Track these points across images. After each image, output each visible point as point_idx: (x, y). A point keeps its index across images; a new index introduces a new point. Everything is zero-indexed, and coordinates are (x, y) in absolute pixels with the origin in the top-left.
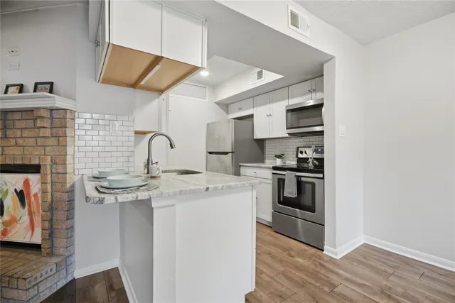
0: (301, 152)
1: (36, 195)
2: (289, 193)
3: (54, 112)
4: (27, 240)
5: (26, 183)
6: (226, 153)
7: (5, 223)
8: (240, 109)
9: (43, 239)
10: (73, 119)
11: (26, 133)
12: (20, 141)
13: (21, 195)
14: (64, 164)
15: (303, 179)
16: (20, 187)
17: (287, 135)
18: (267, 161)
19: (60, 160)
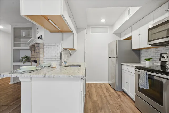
0: (163, 57)
2: (142, 85)
3: (39, 44)
8: (126, 34)
10: (43, 46)
14: (40, 60)
15: (155, 78)
17: (150, 46)
18: (142, 62)
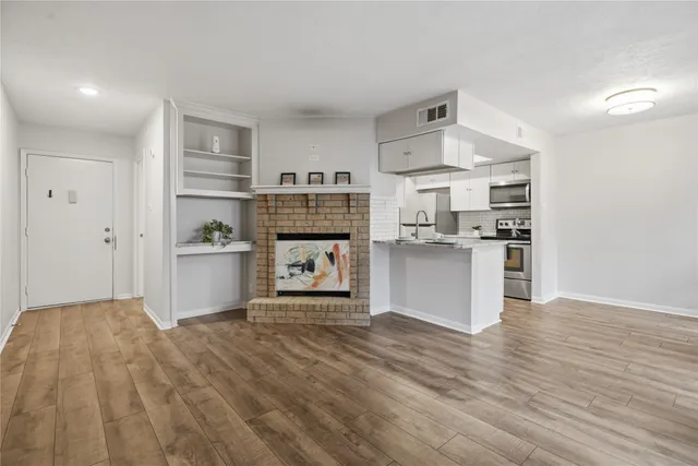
0: (501, 224)
1: (344, 256)
4: (335, 289)
5: (336, 247)
6: (429, 225)
7: (316, 278)
8: (433, 181)
9: (351, 286)
11: (335, 210)
12: (329, 217)
13: (331, 257)
14: (368, 233)
16: (330, 249)
17: (489, 209)
18: (461, 234)
19: (365, 229)
